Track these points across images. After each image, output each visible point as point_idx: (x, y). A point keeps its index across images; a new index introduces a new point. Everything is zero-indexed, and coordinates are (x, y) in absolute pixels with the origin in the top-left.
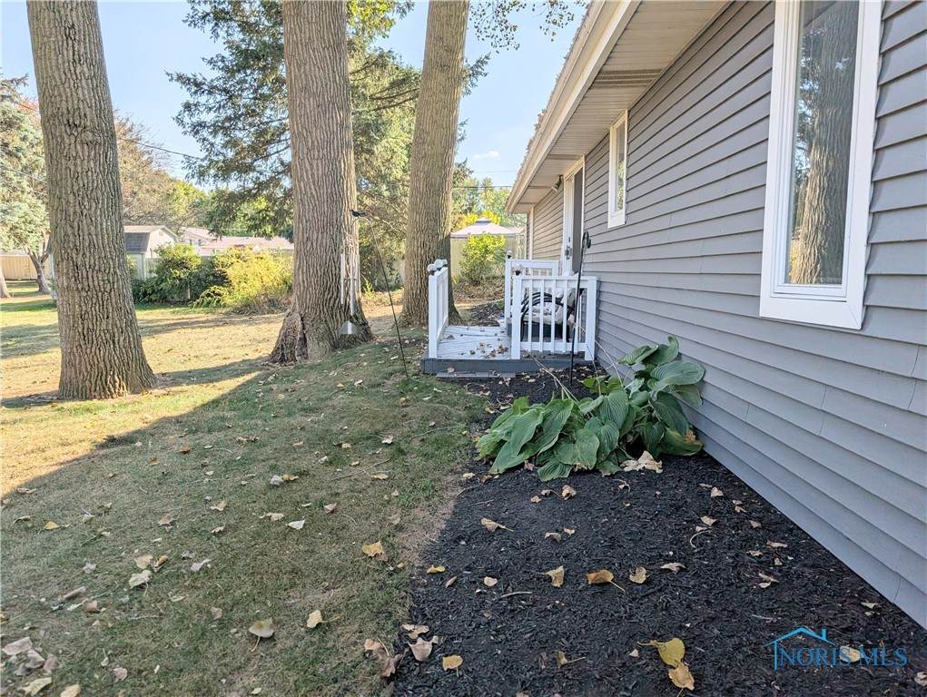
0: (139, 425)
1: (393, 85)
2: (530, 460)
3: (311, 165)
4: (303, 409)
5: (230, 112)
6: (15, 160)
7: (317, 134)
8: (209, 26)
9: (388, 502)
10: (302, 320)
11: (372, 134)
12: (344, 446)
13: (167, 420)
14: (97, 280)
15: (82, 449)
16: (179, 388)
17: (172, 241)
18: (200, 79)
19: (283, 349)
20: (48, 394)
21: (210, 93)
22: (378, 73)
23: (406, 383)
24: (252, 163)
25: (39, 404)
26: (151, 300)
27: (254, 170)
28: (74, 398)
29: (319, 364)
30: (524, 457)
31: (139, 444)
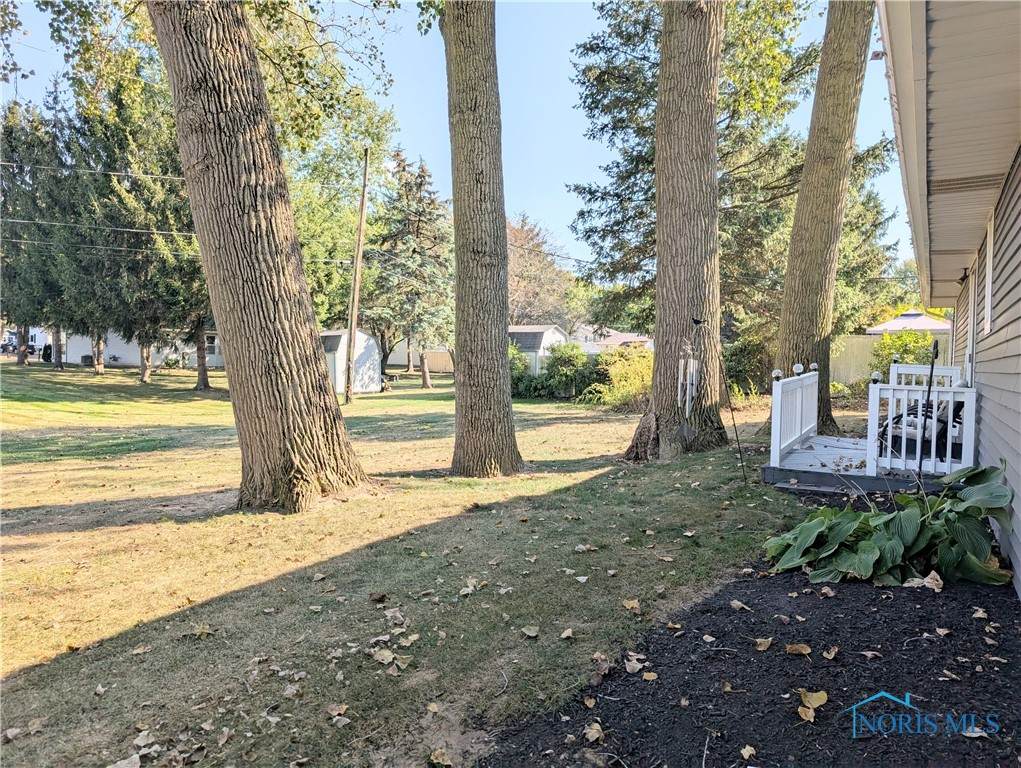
0: (501, 499)
1: (791, 172)
2: (809, 564)
3: (674, 271)
4: (632, 502)
5: (619, 216)
6: (444, 269)
7: (682, 242)
8: (606, 136)
9: (663, 578)
10: (657, 420)
11: (762, 228)
12: (648, 532)
13: (521, 498)
14: (484, 377)
15: (455, 511)
16: (541, 475)
17: (563, 339)
18: (594, 187)
19: (637, 448)
20: (443, 470)
21: (603, 199)
22: (772, 162)
23: (740, 489)
24: (639, 262)
25: (436, 477)
26: (540, 395)
27: (641, 269)
28: (461, 474)
29: (668, 465)
30: (806, 560)
31: (494, 511)
